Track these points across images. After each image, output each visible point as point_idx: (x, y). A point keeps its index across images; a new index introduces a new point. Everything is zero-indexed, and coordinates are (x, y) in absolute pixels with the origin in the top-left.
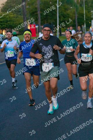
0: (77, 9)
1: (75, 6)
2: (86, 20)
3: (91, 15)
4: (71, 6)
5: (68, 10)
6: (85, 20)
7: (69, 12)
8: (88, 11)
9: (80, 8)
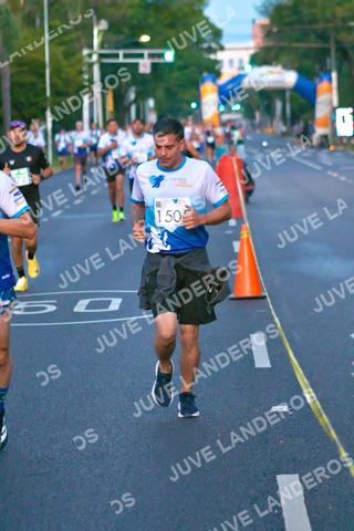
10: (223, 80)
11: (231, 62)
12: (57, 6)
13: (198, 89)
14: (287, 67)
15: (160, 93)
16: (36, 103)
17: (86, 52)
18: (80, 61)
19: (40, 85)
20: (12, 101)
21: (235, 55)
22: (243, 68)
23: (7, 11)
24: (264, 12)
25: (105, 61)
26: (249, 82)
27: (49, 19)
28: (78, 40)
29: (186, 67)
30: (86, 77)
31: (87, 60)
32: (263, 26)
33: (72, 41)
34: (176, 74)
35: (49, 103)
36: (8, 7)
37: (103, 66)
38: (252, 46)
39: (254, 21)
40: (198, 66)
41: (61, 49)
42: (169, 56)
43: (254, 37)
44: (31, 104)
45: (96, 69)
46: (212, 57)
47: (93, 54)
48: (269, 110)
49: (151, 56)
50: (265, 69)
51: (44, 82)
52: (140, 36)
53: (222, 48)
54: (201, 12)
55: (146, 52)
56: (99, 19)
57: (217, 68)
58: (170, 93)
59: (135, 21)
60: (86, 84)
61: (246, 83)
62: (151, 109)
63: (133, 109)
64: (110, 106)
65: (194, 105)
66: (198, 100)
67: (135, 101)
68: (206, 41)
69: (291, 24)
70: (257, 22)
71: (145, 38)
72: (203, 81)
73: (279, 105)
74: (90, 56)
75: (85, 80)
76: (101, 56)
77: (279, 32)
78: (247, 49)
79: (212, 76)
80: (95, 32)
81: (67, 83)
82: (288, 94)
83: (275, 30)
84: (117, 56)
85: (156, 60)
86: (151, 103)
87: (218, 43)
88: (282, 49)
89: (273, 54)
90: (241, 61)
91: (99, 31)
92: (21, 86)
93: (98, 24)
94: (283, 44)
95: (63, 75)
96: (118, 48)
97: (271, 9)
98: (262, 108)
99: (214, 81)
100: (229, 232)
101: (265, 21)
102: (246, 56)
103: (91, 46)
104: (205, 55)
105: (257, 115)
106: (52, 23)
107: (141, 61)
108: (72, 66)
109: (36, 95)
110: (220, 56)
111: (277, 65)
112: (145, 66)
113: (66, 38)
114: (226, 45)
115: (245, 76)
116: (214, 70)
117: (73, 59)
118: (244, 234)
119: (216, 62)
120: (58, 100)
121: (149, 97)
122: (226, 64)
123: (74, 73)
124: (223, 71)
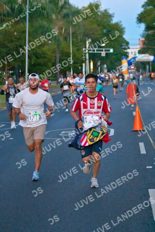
10: (129, 59)
11: (132, 53)
12: (75, 34)
13: (121, 61)
14: (150, 54)
15: (108, 63)
17: (84, 49)
18: (82, 52)
21: (133, 51)
22: (136, 55)
24: (143, 36)
25: (90, 52)
28: (81, 45)
29: (117, 54)
30: (84, 57)
31: (84, 52)
32: (143, 41)
34: (114, 57)
35: (71, 66)
36: (59, 35)
37: (89, 54)
38: (139, 47)
40: (121, 54)
41: (76, 48)
42: (112, 51)
43: (139, 44)
45: (87, 55)
46: (126, 51)
48: (145, 68)
49: (105, 50)
50: (143, 55)
53: (129, 48)
54: (122, 36)
55: (104, 49)
56: (88, 39)
58: (111, 62)
60: (84, 60)
61: (137, 60)
62: (105, 68)
63: (99, 68)
64: (92, 67)
66: (121, 64)
67: (100, 65)
68: (123, 46)
69: (151, 40)
70: (141, 39)
71: (103, 45)
72: (123, 59)
73: (148, 67)
74: (85, 50)
76: (89, 50)
78: (137, 48)
79: (126, 57)
80: (87, 43)
81: (78, 59)
82: (151, 63)
83: (147, 42)
84: (94, 50)
85: (107, 52)
86: (105, 66)
87: (127, 46)
88: (148, 48)
89: (146, 50)
90: (135, 52)
93: (88, 40)
94: (149, 47)
95: (76, 57)
97: (145, 35)
98: (142, 68)
99: (126, 59)
100: (132, 109)
101: (143, 39)
102: (137, 51)
103: (86, 48)
104: (123, 50)
105: (140, 70)
106: (73, 40)
107: (102, 52)
108: (79, 54)
110: (128, 51)
111: (147, 53)
112: (103, 54)
113: (78, 45)
114: (130, 47)
115: (136, 57)
116: (126, 55)
117: (80, 52)
118: (137, 109)
119: (127, 53)
120: (75, 65)
121: (104, 64)
122: (130, 53)
123: (80, 56)
124: (129, 55)
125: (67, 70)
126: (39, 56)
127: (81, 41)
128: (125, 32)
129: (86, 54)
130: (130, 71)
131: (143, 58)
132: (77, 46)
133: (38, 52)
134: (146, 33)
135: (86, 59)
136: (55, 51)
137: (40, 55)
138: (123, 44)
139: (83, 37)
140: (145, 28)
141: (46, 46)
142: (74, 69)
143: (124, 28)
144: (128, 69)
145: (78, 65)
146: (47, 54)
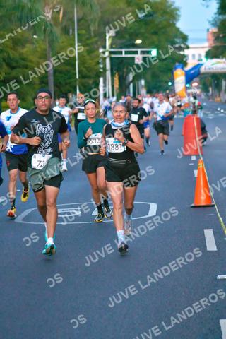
0: (51, 43)
1: (48, 32)
2: (82, 76)
3: (98, 63)
4: (35, 34)
5: (23, 46)
6: (77, 77)
7: (26, 50)
8: (87, 48)
9: (62, 39)
10: (188, 68)
11: (194, 56)
12: (83, 21)
13: (172, 73)
15: (149, 76)
16: (70, 83)
17: (101, 50)
18: (98, 56)
19: (73, 71)
20: (54, 82)
21: (196, 52)
22: (201, 60)
23: (51, 25)
24: (214, 24)
25: (113, 56)
26: (205, 69)
27: (78, 30)
28: (96, 42)
30: (102, 66)
31: (102, 55)
32: (214, 33)
33: (92, 44)
35: (78, 82)
36: (52, 23)
37: (111, 59)
38: (206, 45)
39: (208, 30)
40: (173, 59)
42: (154, 53)
43: (208, 40)
44: (66, 84)
45: (108, 61)
46: (182, 53)
47: (105, 52)
48: (218, 87)
49: (143, 52)
50: (215, 60)
51: (75, 69)
52: (135, 40)
53: (188, 48)
54: (175, 24)
55: (139, 50)
57: (184, 60)
58: (154, 76)
59: (132, 31)
60: (102, 70)
61: (203, 70)
62: (142, 86)
63: (131, 86)
64: (117, 85)
65: (170, 84)
66: (172, 80)
67: (132, 81)
68: (177, 43)
70: (210, 30)
71: (139, 42)
72: (176, 68)
73: (224, 83)
74: (104, 53)
75: (100, 68)
76: (111, 53)
77: (224, 37)
78: (203, 47)
79: (181, 65)
80: (107, 37)
81: (89, 69)
83: (221, 35)
84: (121, 53)
85: (146, 55)
86: (143, 82)
87: (185, 44)
89: (220, 50)
90: (200, 55)
91: (110, 37)
92: (60, 72)
95: (87, 65)
96: (121, 48)
97: (218, 22)
98: (213, 85)
99: (182, 68)
100: (192, 164)
101: (215, 30)
102: (203, 52)
103: (104, 47)
104: (178, 52)
105: (210, 89)
106: (80, 32)
107: (136, 56)
108: (92, 60)
109: (70, 78)
110: (186, 52)
111: (223, 58)
112: (138, 59)
113: (88, 42)
114: (190, 46)
115: (202, 65)
116: (182, 61)
117: (93, 55)
118: (201, 165)
119: (184, 56)
120: (83, 80)
121: (141, 78)
122: (190, 57)
123: (93, 64)
124: (188, 61)
125: (70, 92)
126: (14, 64)
127: (95, 36)
128: (179, 16)
129: (104, 59)
130: (189, 91)
131: (214, 66)
132: (87, 45)
133: (12, 56)
134: (221, 17)
135: (104, 68)
136: (46, 55)
137: (17, 62)
138: (176, 40)
139: (99, 25)
140: (219, 9)
141: (28, 45)
142: (82, 88)
143: (177, 9)
144: (187, 88)
145: (91, 81)
146: (31, 61)
